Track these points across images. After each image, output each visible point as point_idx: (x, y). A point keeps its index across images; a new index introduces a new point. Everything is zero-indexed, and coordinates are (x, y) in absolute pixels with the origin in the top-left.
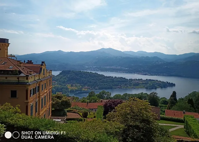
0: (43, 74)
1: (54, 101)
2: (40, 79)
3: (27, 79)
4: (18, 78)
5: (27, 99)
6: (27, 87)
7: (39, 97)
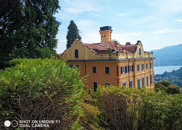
0: (138, 54)
1: (159, 87)
2: (134, 58)
3: (117, 55)
4: (110, 55)
5: (118, 75)
6: (117, 64)
7: (134, 77)
